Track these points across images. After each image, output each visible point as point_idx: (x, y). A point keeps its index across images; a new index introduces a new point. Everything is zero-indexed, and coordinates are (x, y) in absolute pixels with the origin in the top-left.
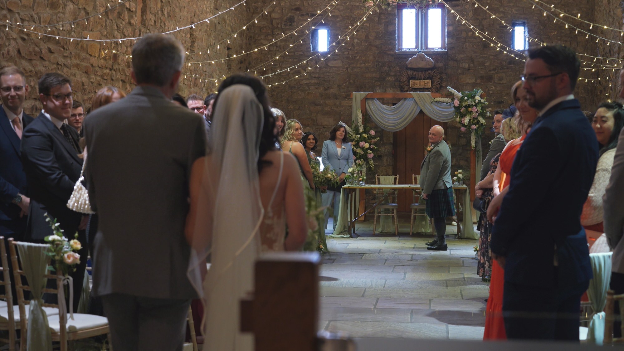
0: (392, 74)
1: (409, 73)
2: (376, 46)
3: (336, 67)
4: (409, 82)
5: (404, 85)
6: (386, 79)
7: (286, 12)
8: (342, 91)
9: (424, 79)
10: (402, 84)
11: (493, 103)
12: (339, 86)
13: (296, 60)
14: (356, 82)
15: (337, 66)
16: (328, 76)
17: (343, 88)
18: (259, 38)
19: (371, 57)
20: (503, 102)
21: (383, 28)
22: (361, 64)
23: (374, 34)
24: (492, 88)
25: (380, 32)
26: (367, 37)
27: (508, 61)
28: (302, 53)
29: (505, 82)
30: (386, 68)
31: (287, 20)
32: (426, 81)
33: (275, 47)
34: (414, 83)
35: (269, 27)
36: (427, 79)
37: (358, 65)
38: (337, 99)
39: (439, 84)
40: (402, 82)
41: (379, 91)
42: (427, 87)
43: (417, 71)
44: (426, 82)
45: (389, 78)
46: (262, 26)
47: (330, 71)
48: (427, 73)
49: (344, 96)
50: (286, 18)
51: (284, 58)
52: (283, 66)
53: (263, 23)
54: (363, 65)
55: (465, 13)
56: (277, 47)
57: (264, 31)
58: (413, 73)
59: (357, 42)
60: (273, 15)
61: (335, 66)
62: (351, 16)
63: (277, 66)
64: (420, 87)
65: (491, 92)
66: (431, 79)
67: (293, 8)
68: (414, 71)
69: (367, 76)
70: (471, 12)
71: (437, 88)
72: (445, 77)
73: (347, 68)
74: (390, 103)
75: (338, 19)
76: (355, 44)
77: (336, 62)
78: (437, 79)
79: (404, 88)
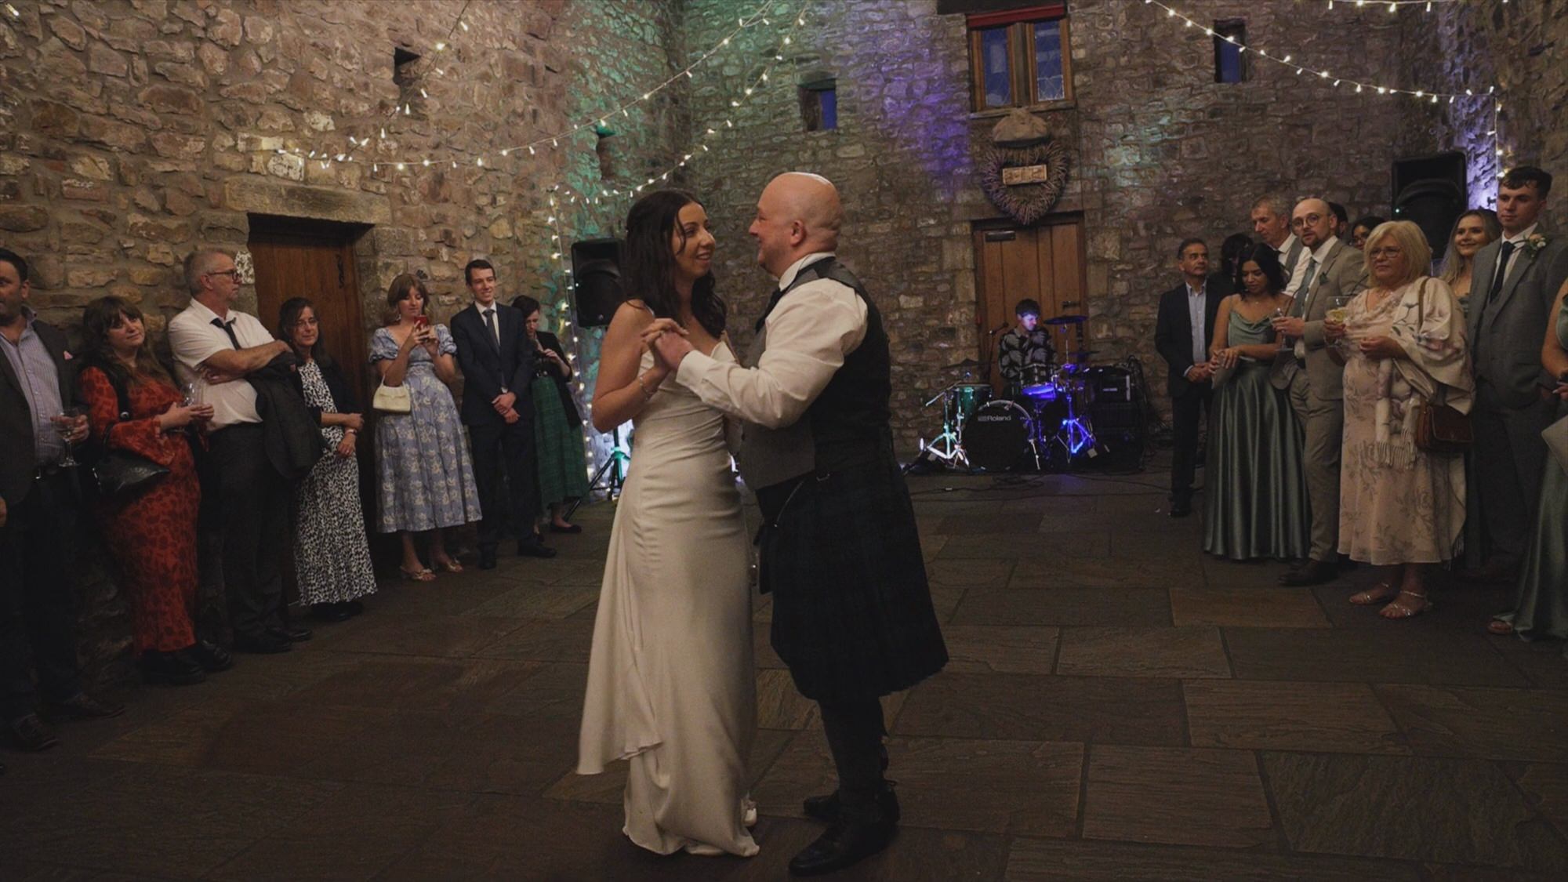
0: (966, 160)
1: (998, 155)
2: (929, 108)
3: (853, 158)
4: (1000, 173)
5: (990, 181)
6: (954, 173)
7: (750, 60)
8: (868, 205)
9: (1032, 164)
10: (985, 179)
11: (1180, 203)
12: (862, 196)
13: (774, 153)
14: (894, 183)
15: (854, 156)
16: (839, 177)
17: (869, 200)
18: (704, 119)
19: (921, 132)
20: (1201, 199)
21: (940, 68)
22: (902, 147)
23: (923, 84)
24: (1177, 169)
25: (936, 78)
26: (909, 90)
27: (1209, 109)
28: (785, 138)
29: (1205, 156)
30: (952, 149)
31: (752, 76)
32: (1036, 168)
33: (734, 133)
34: (1011, 174)
35: (721, 95)
36: (1038, 164)
37: (898, 150)
38: (858, 221)
39: (1063, 171)
40: (985, 175)
41: (942, 198)
42: (1038, 180)
43: (1015, 149)
44: (1035, 170)
45: (961, 170)
46: (707, 94)
47: (842, 168)
48: (1037, 150)
49: (873, 214)
50: (750, 73)
51: (752, 151)
52: (752, 167)
53: (709, 88)
54: (906, 148)
55: (1110, 18)
56: (737, 131)
57: (711, 104)
58: (1006, 155)
59: (891, 104)
60: (728, 71)
61: (851, 156)
62: (876, 53)
63: (741, 169)
64: (1024, 182)
65: (1175, 180)
66: (1046, 162)
67: (763, 51)
68: (1009, 148)
69: (915, 170)
70: (1124, 14)
71: (1059, 179)
72: (1074, 156)
73: (874, 159)
74: (965, 221)
75: (851, 63)
76: (886, 109)
77: (853, 148)
78: (1058, 163)
79: (990, 187)
